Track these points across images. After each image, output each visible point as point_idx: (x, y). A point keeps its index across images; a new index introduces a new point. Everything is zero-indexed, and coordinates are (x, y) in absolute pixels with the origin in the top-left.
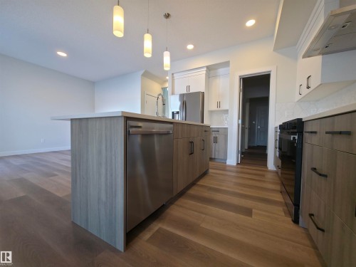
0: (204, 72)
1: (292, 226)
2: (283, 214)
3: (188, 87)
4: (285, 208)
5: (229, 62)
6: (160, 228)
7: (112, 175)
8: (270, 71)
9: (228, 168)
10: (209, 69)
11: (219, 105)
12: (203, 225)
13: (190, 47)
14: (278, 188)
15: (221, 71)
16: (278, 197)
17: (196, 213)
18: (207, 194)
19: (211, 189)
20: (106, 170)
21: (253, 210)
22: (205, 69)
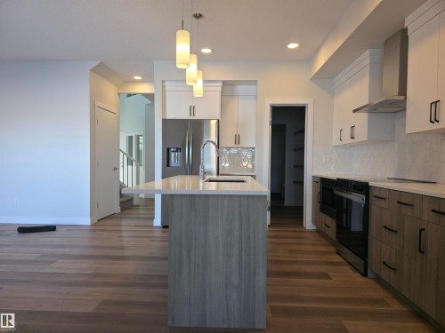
0: (218, 87)
5: (256, 81)
8: (307, 104)
11: (237, 139)
22: (221, 84)
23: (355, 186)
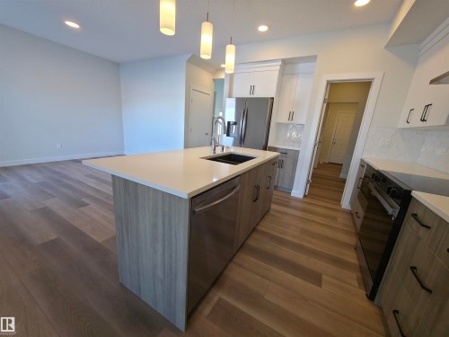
0: (277, 67)
1: (365, 303)
2: (357, 285)
3: (252, 88)
4: (360, 275)
5: (316, 56)
6: (220, 299)
7: (171, 256)
8: (373, 79)
9: (293, 203)
10: (286, 63)
11: (291, 116)
12: (268, 297)
13: (263, 28)
14: (353, 240)
15: (302, 67)
16: (352, 257)
17: (258, 277)
18: (269, 247)
19: (274, 238)
20: (164, 248)
21: (323, 276)
22: (280, 63)
23: (390, 188)
